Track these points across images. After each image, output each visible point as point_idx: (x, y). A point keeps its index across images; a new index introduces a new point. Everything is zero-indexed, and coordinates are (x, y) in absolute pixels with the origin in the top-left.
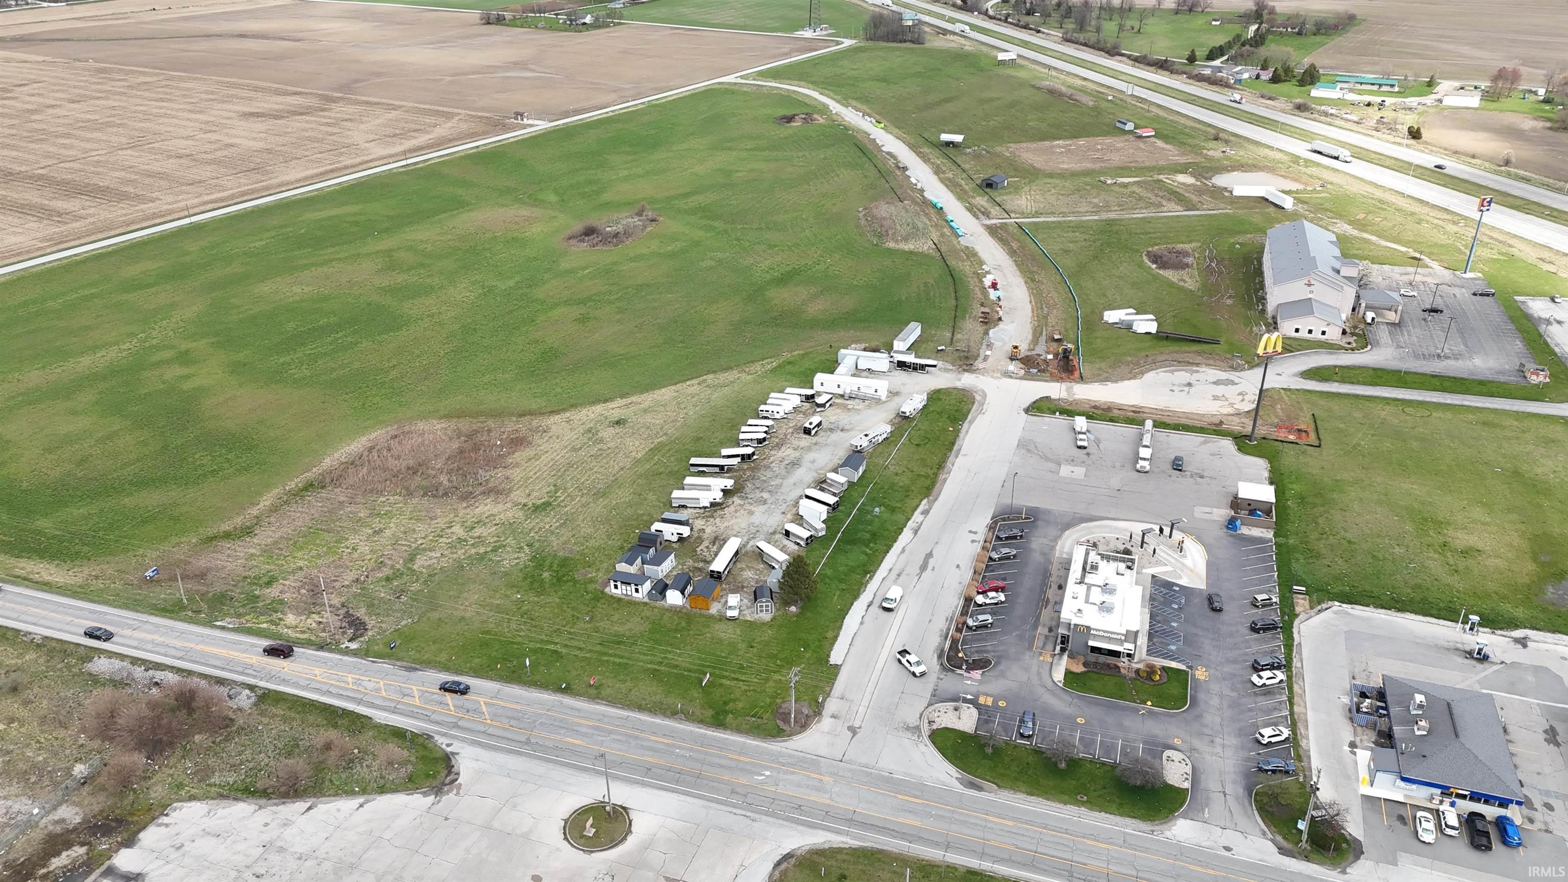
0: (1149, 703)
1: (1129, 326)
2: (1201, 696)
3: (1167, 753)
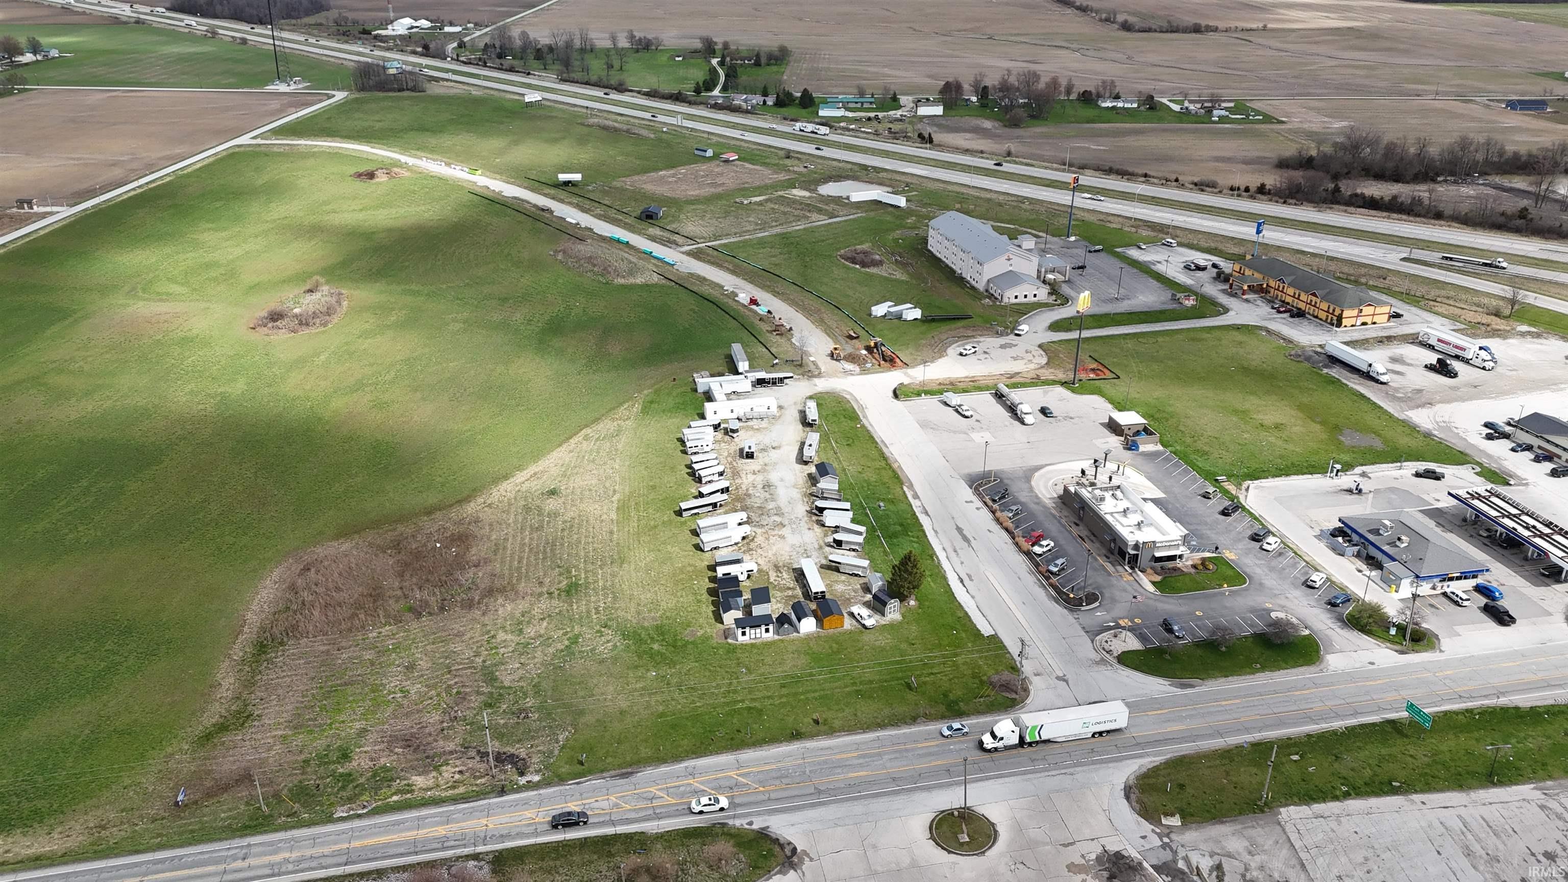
0: (1225, 586)
1: (899, 317)
3: (1273, 615)
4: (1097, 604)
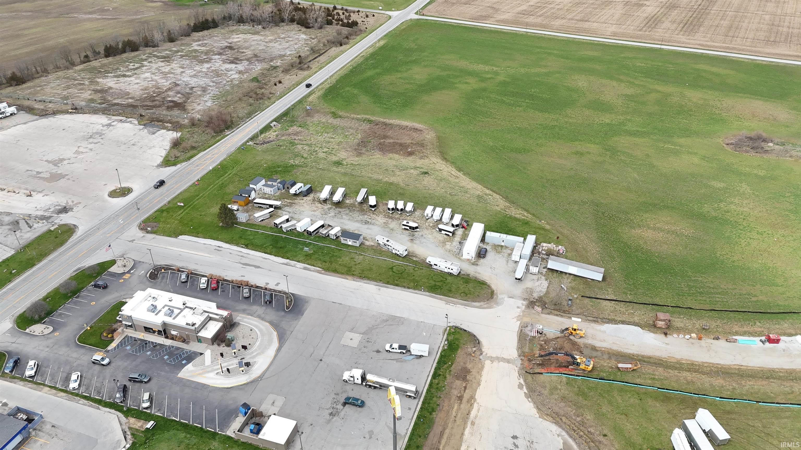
0: (89, 328)
2: (82, 351)
3: (51, 329)
4: (148, 276)
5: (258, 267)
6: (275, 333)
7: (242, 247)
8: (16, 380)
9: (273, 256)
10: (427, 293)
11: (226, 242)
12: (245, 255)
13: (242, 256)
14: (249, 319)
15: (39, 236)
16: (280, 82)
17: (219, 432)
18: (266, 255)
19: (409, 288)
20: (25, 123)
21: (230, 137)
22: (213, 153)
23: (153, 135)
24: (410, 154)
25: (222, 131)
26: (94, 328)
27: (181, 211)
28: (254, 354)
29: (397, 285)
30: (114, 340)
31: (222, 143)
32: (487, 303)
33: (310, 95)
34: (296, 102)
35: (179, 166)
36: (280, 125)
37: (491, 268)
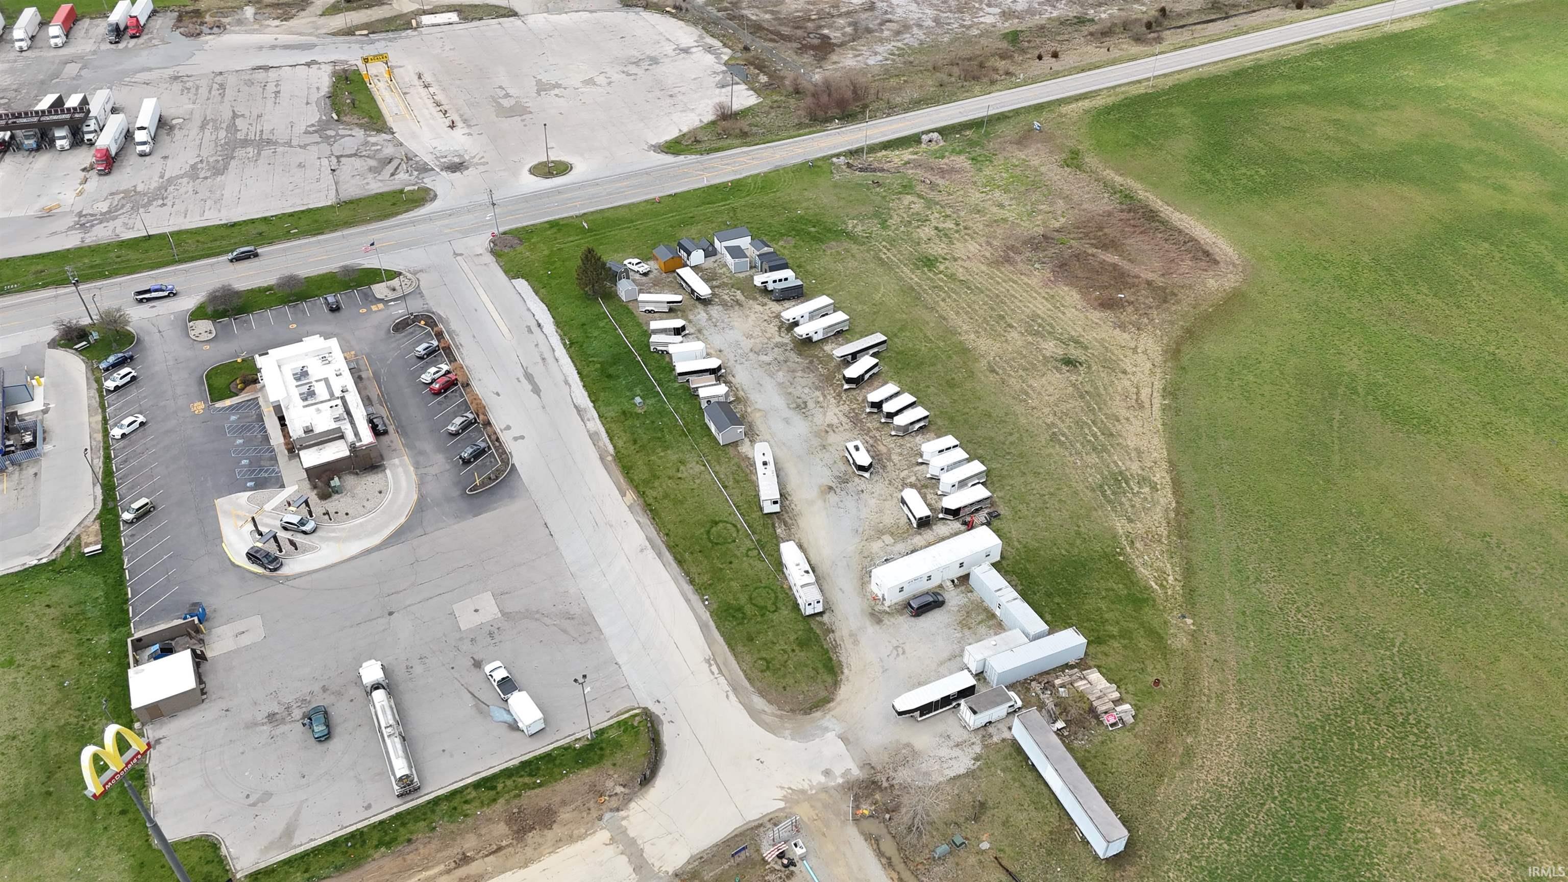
0: (239, 361)
2: (193, 389)
3: (212, 336)
4: (398, 321)
5: (536, 390)
6: (402, 520)
7: (564, 345)
8: (95, 386)
9: (580, 384)
10: (706, 616)
11: (558, 324)
12: (550, 360)
13: (543, 359)
14: (406, 472)
15: (381, 194)
16: (1055, 55)
17: (132, 625)
18: (577, 377)
19: (692, 582)
20: (591, 12)
21: (821, 137)
22: (757, 156)
23: (718, 90)
24: (1108, 304)
25: (828, 120)
26: (245, 364)
27: (577, 238)
28: (333, 535)
29: (680, 562)
30: (237, 395)
31: (796, 142)
32: (781, 717)
33: (1077, 100)
34: (1030, 106)
35: (682, 158)
36: (942, 143)
37: (896, 648)
